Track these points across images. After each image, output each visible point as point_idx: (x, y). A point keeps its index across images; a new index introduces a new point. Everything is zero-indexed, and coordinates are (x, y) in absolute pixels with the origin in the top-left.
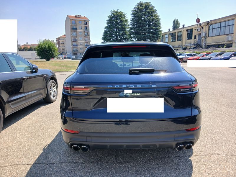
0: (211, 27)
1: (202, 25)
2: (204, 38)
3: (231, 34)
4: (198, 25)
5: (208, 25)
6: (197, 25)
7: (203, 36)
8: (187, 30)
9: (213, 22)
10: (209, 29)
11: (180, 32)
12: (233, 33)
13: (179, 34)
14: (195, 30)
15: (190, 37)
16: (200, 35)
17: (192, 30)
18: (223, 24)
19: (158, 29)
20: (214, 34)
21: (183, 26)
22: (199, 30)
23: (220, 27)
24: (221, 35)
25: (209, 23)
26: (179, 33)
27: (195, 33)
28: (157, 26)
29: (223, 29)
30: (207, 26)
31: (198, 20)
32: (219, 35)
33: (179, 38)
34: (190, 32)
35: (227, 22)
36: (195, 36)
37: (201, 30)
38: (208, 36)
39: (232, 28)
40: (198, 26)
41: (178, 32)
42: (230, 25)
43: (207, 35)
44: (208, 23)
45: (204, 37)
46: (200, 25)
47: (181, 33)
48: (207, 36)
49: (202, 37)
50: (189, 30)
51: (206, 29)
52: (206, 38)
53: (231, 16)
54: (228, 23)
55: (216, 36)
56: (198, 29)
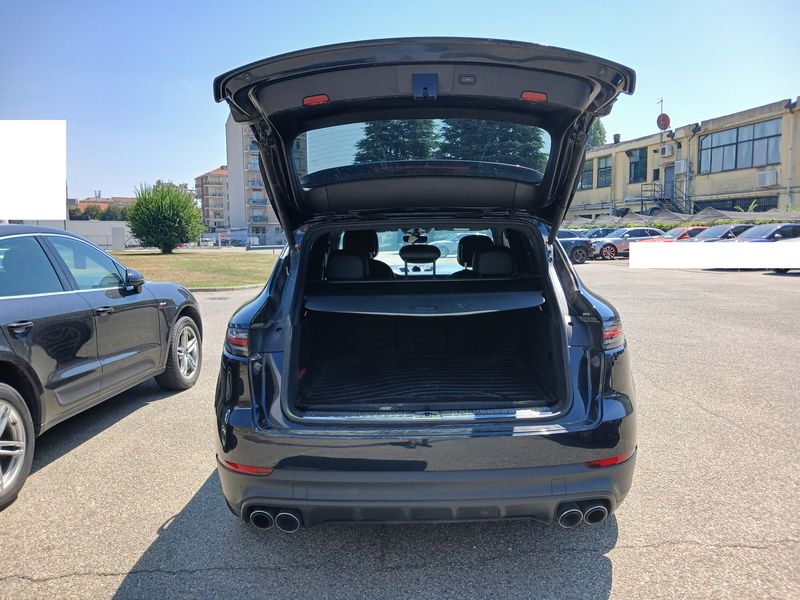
0: (706, 143)
1: (675, 138)
2: (683, 178)
3: (773, 165)
4: (665, 135)
5: (696, 137)
6: (661, 134)
7: (682, 171)
8: (629, 153)
9: (711, 127)
10: (700, 150)
11: (606, 157)
12: (779, 164)
13: (603, 166)
14: (655, 151)
15: (638, 173)
16: (670, 167)
17: (644, 151)
18: (745, 134)
19: (532, 149)
20: (717, 167)
21: (617, 138)
22: (668, 153)
23: (737, 144)
24: (740, 169)
25: (699, 129)
26: (603, 161)
27: (653, 162)
28: (530, 140)
29: (744, 148)
30: (695, 141)
31: (663, 121)
32: (733, 167)
33: (603, 179)
34: (638, 160)
35: (758, 127)
36: (656, 173)
37: (673, 154)
38: (699, 172)
39: (777, 143)
40: (665, 139)
41: (599, 159)
42: (768, 137)
43: (695, 168)
44: (696, 128)
45: (685, 174)
46: (671, 135)
47: (610, 163)
48: (696, 172)
49: (679, 175)
50: (634, 153)
51: (689, 149)
52: (691, 179)
53: (770, 107)
54: (763, 130)
55: (723, 171)
56: (664, 150)
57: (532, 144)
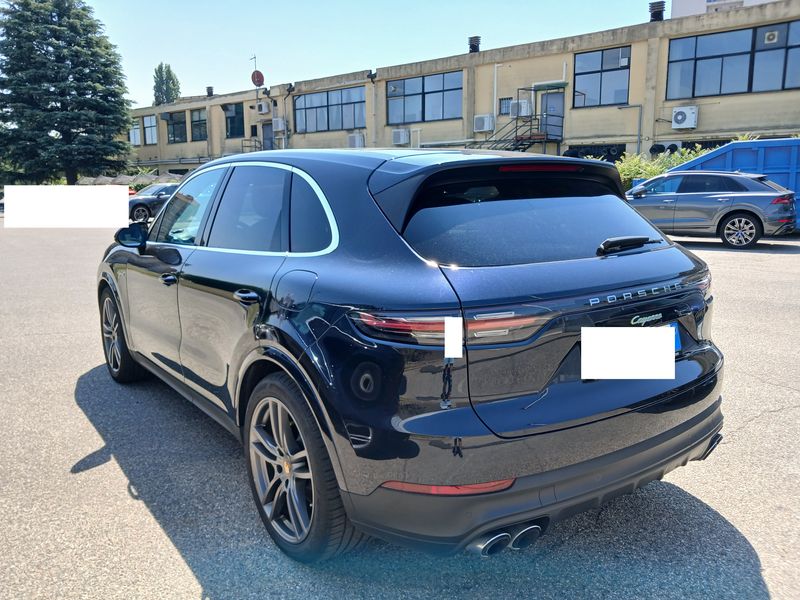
0: (300, 103)
1: (271, 95)
2: (281, 136)
3: (360, 128)
4: (261, 92)
5: (290, 97)
6: (257, 91)
7: (280, 129)
8: (225, 107)
9: (304, 88)
10: (295, 110)
11: (199, 110)
12: (365, 128)
13: (196, 118)
14: (252, 107)
15: (235, 127)
16: (267, 124)
17: (239, 106)
18: (335, 98)
19: (115, 95)
20: (311, 127)
22: (265, 110)
23: (328, 106)
24: (333, 131)
25: (293, 90)
26: (196, 114)
27: (250, 118)
28: (111, 84)
29: (333, 110)
30: (289, 100)
31: (258, 78)
32: (326, 128)
33: (197, 133)
34: (234, 114)
35: (344, 92)
36: (254, 129)
37: (270, 111)
38: (295, 131)
39: (361, 109)
40: (261, 95)
41: (192, 111)
42: (354, 103)
43: (292, 127)
44: (290, 89)
45: (283, 132)
46: (266, 92)
47: (204, 116)
48: (293, 131)
49: (277, 133)
50: (230, 108)
51: (284, 107)
52: (288, 137)
53: (355, 75)
54: (349, 96)
55: (317, 132)
56: (260, 107)
57: (115, 87)
